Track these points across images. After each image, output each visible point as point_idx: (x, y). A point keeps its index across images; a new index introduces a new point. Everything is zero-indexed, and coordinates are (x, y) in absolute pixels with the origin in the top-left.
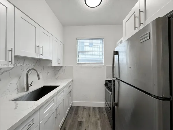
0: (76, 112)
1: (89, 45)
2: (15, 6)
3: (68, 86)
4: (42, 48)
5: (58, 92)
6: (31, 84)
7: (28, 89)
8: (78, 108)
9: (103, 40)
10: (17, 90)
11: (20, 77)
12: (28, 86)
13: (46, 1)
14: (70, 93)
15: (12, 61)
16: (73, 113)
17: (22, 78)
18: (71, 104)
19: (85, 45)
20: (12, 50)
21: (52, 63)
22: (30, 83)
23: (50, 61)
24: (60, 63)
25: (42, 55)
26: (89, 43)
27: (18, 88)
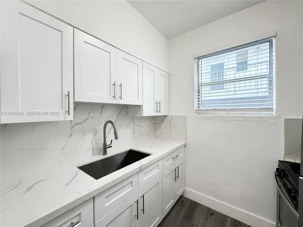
0: (189, 217)
1: (235, 65)
2: (74, 27)
3: (173, 155)
4: (121, 86)
5: (141, 170)
6: (111, 144)
7: (105, 152)
8: (194, 205)
9: (274, 41)
10: (91, 151)
11: (96, 133)
12: (105, 148)
13: (128, 1)
14: (177, 170)
15: (69, 112)
16: (182, 215)
17: (98, 133)
18: (179, 193)
19: (225, 67)
20: (68, 95)
21: (142, 110)
22: (108, 143)
23: (139, 107)
24: (158, 110)
25: (121, 97)
26: (235, 62)
27: (93, 149)
